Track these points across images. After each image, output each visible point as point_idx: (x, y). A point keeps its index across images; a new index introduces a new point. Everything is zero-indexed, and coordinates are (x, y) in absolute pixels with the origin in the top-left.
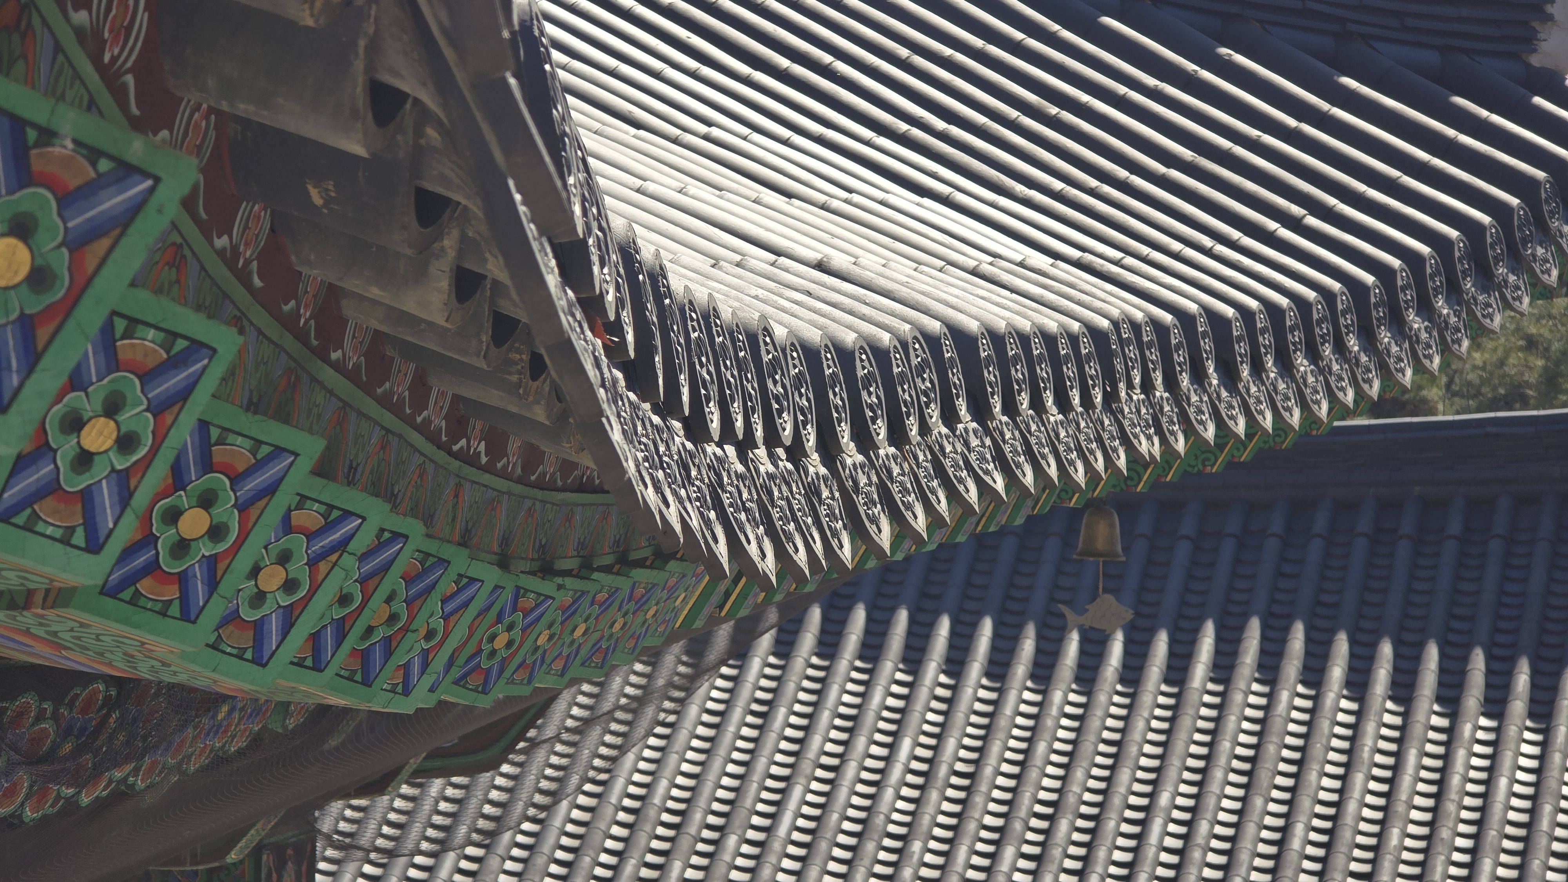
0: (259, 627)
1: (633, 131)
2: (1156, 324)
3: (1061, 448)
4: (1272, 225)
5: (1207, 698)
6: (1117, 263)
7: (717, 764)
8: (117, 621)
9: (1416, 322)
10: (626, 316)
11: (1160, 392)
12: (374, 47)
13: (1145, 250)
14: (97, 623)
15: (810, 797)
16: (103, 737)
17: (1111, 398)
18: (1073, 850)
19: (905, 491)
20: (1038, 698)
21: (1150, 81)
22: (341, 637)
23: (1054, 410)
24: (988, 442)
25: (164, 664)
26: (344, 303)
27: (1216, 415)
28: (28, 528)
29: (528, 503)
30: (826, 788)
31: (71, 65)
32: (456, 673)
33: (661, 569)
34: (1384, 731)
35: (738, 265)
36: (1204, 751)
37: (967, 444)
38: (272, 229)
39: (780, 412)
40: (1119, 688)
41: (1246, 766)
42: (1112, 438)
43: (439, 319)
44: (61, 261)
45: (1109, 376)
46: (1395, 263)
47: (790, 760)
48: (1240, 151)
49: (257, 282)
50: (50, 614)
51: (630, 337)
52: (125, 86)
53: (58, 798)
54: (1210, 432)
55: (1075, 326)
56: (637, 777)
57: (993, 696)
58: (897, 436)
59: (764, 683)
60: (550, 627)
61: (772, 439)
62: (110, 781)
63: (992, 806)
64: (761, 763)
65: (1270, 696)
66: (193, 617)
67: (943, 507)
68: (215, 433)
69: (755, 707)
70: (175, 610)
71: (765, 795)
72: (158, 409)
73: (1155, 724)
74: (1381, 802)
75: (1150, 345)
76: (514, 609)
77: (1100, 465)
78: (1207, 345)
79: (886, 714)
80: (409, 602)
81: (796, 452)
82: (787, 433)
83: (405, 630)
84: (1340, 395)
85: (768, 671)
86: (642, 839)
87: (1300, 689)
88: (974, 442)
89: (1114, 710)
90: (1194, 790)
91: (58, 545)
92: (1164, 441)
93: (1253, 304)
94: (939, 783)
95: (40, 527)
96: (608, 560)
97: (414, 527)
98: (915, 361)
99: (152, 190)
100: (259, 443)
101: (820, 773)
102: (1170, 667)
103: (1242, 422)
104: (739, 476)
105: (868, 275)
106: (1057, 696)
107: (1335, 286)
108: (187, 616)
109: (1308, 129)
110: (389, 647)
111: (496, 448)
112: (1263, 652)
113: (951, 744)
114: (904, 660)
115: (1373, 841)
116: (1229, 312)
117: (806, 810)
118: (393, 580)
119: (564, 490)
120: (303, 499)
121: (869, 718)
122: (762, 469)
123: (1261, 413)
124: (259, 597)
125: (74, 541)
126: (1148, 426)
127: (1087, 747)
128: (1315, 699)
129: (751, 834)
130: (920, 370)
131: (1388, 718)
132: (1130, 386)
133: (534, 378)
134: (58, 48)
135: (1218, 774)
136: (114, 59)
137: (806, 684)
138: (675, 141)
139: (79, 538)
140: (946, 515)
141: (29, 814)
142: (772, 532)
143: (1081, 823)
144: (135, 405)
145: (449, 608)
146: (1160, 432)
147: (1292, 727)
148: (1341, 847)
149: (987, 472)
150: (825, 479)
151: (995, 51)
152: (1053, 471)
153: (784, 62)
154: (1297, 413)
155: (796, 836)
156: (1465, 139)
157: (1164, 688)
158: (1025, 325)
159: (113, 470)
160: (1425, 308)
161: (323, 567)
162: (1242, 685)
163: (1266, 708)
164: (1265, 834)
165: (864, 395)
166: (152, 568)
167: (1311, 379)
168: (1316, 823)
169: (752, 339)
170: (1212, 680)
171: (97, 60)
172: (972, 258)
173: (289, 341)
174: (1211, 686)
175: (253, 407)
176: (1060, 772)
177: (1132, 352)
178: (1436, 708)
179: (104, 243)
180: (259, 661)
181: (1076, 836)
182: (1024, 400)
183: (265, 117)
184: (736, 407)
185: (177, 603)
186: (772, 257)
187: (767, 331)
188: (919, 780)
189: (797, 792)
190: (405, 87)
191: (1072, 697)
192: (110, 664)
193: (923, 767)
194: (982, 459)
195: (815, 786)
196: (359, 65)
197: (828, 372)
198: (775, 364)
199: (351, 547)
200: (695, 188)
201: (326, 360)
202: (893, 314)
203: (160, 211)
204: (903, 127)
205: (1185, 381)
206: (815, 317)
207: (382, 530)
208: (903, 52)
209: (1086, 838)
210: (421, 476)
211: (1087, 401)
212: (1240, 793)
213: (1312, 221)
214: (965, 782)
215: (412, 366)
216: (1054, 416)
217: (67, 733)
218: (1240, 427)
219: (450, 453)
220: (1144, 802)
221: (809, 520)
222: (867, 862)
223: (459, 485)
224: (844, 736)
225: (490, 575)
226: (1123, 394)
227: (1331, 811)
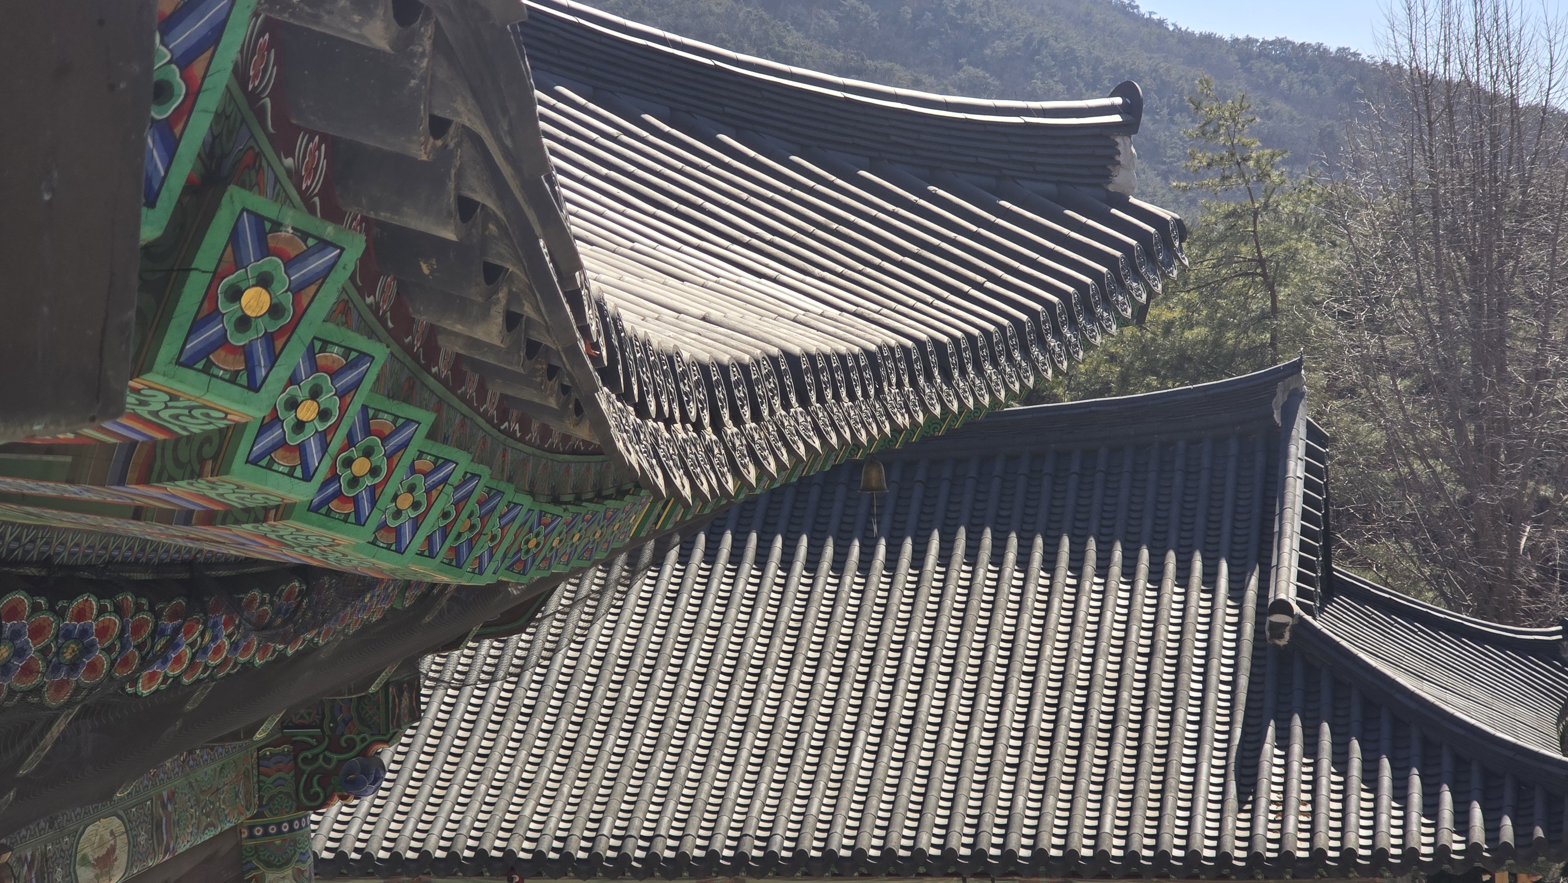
0: (398, 531)
1: (589, 247)
2: (903, 347)
3: (852, 422)
4: (966, 288)
5: (936, 576)
6: (878, 313)
7: (648, 629)
8: (320, 526)
9: (1053, 343)
10: (602, 341)
11: (907, 388)
12: (459, 176)
13: (893, 305)
14: (307, 528)
15: (704, 646)
16: (299, 614)
17: (879, 391)
18: (861, 669)
19: (762, 449)
20: (836, 581)
21: (890, 207)
22: (444, 537)
23: (847, 400)
24: (809, 419)
25: (344, 555)
26: (439, 337)
27: (941, 400)
28: (269, 467)
29: (544, 461)
30: (713, 640)
31: (285, 191)
32: (507, 562)
33: (622, 500)
34: (1040, 589)
35: (657, 319)
36: (935, 607)
37: (796, 420)
38: (398, 293)
39: (688, 402)
40: (884, 572)
41: (961, 614)
42: (881, 415)
43: (497, 342)
44: (288, 300)
45: (878, 379)
46: (1039, 307)
47: (692, 625)
48: (944, 245)
49: (390, 325)
50: (279, 524)
51: (604, 353)
52: (314, 204)
53: (274, 651)
54: (937, 411)
55: (856, 350)
56: (602, 639)
57: (810, 581)
58: (756, 416)
59: (674, 580)
60: (560, 534)
61: (685, 419)
62: (304, 640)
63: (812, 646)
64: (674, 627)
65: (973, 572)
66: (363, 522)
67: (785, 458)
68: (371, 412)
69: (669, 594)
70: (352, 518)
71: (678, 646)
72: (342, 394)
73: (906, 593)
74: (1040, 630)
75: (900, 359)
76: (539, 524)
77: (875, 431)
78: (933, 359)
79: (746, 595)
80: (482, 518)
81: (698, 426)
82: (693, 415)
83: (480, 534)
84: (1011, 386)
85: (676, 573)
86: (606, 674)
87: (990, 567)
88: (801, 419)
89: (882, 586)
90: (930, 630)
91: (286, 478)
92: (911, 417)
93: (959, 334)
94: (780, 634)
95: (275, 467)
96: (590, 495)
97: (484, 470)
98: (764, 372)
99: (339, 256)
100: (397, 417)
101: (709, 632)
102: (913, 559)
103: (956, 404)
104: (667, 440)
105: (733, 323)
106: (848, 580)
107: (1005, 322)
108: (359, 522)
109: (983, 232)
110: (471, 545)
111: (525, 428)
112: (967, 546)
113: (786, 611)
114: (756, 563)
115: (1035, 653)
116: (945, 339)
117: (702, 653)
118: (472, 504)
119: (564, 453)
120: (421, 455)
121: (737, 598)
122: (680, 436)
123: (967, 398)
124: (398, 513)
125: (295, 475)
126: (901, 408)
127: (867, 608)
128: (999, 572)
129: (671, 669)
130: (767, 377)
131: (1042, 581)
132: (890, 385)
133: (550, 379)
134: (277, 180)
135: (944, 620)
136: (308, 188)
137: (699, 579)
138: (614, 252)
139: (298, 472)
140: (787, 463)
141: (258, 662)
142: (687, 473)
143: (865, 653)
144: (328, 392)
145: (504, 521)
146: (908, 411)
147: (986, 590)
148: (1017, 658)
149: (809, 437)
150: (716, 443)
151: (797, 192)
152: (848, 436)
153: (675, 204)
154: (987, 397)
155: (698, 669)
156: (1074, 235)
157: (911, 571)
158: (827, 350)
159: (317, 431)
160: (1057, 333)
161: (434, 493)
162: (956, 567)
163: (970, 580)
164: (973, 653)
165: (736, 391)
166: (338, 494)
167: (994, 377)
168: (1003, 645)
169: (670, 358)
170: (939, 565)
171: (298, 187)
172: (792, 312)
173: (408, 360)
174: (938, 569)
175: (392, 396)
176: (852, 624)
177: (890, 364)
178: (1069, 573)
179: (313, 288)
180: (400, 551)
181: (863, 661)
182: (829, 394)
183: (396, 220)
184: (664, 398)
185: (353, 515)
186: (676, 314)
187: (678, 354)
188: (769, 633)
189: (696, 643)
190: (478, 197)
191: (857, 580)
192: (311, 557)
193: (771, 625)
194: (806, 429)
195: (707, 639)
196: (452, 185)
197: (714, 379)
198: (684, 374)
199: (450, 481)
200: (628, 277)
201: (429, 372)
202: (749, 344)
203: (344, 268)
204: (747, 238)
205: (921, 380)
206: (705, 347)
207: (466, 473)
208: (744, 196)
209: (868, 661)
210: (484, 444)
211: (865, 394)
212: (958, 630)
213: (989, 285)
214: (796, 633)
215: (477, 376)
216: (847, 403)
217: (277, 612)
218: (955, 406)
219: (500, 430)
220: (902, 638)
221: (708, 467)
222: (740, 682)
223: (505, 450)
224: (723, 609)
225: (526, 501)
226: (886, 389)
227: (1011, 637)
